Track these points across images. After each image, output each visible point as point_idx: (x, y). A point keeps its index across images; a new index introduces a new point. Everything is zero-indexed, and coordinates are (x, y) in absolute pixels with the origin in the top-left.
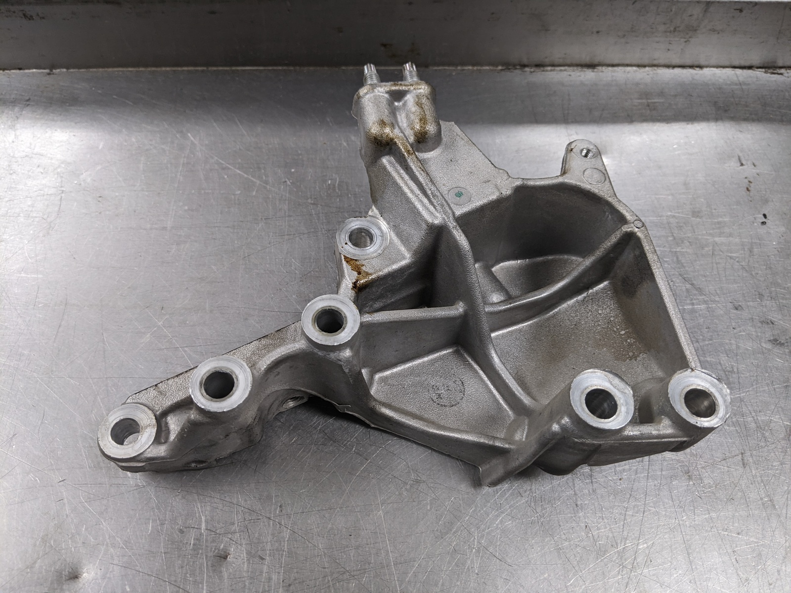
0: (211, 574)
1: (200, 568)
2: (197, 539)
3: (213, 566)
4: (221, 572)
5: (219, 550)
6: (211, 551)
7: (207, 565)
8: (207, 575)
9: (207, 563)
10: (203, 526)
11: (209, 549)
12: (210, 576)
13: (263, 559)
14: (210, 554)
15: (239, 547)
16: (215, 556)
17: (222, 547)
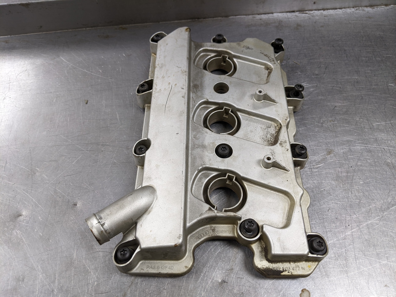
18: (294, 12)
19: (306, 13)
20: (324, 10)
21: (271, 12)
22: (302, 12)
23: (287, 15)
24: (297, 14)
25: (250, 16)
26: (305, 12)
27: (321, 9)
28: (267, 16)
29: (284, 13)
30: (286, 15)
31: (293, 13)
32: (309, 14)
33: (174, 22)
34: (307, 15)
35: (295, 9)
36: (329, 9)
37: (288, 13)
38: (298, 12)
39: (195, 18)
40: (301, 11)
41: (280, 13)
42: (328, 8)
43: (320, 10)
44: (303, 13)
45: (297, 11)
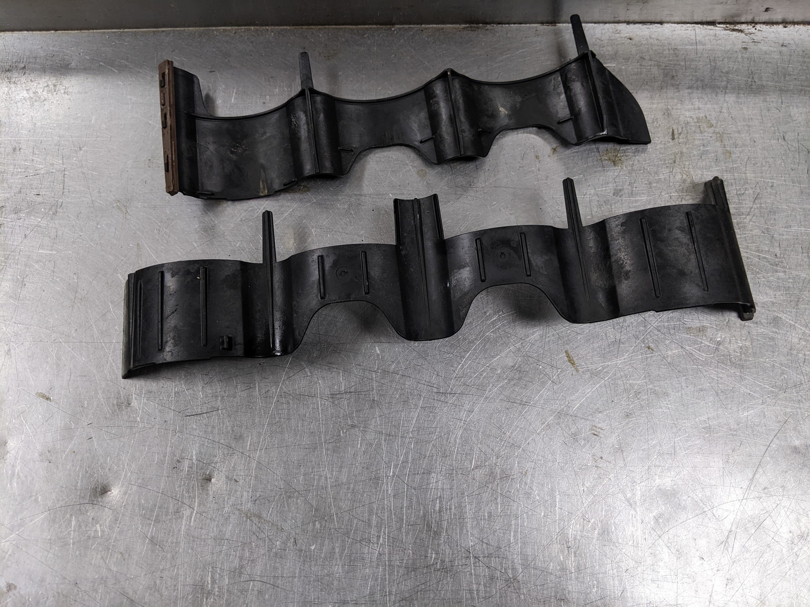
0: (201, 492)
1: (193, 487)
2: (190, 467)
3: (202, 486)
4: (208, 490)
5: (206, 475)
6: (200, 475)
7: (198, 485)
8: (198, 492)
9: (198, 484)
10: (194, 457)
11: (199, 474)
12: (200, 494)
13: (237, 481)
14: (200, 478)
15: (220, 473)
16: (203, 479)
17: (208, 473)
18: (712, 23)
19: (741, 31)
20: (785, 23)
21: (658, 20)
22: (732, 27)
23: (695, 30)
24: (719, 30)
25: (607, 25)
26: (738, 27)
27: (780, 20)
28: (648, 28)
29: (688, 25)
30: (693, 32)
31: (710, 27)
32: (746, 35)
33: (427, 26)
34: (743, 35)
35: (717, 16)
36: (798, 23)
37: (699, 26)
38: (722, 26)
39: (478, 23)
40: (731, 22)
41: (678, 23)
42: (795, 20)
43: (777, 23)
44: (734, 30)
45: (720, 23)
